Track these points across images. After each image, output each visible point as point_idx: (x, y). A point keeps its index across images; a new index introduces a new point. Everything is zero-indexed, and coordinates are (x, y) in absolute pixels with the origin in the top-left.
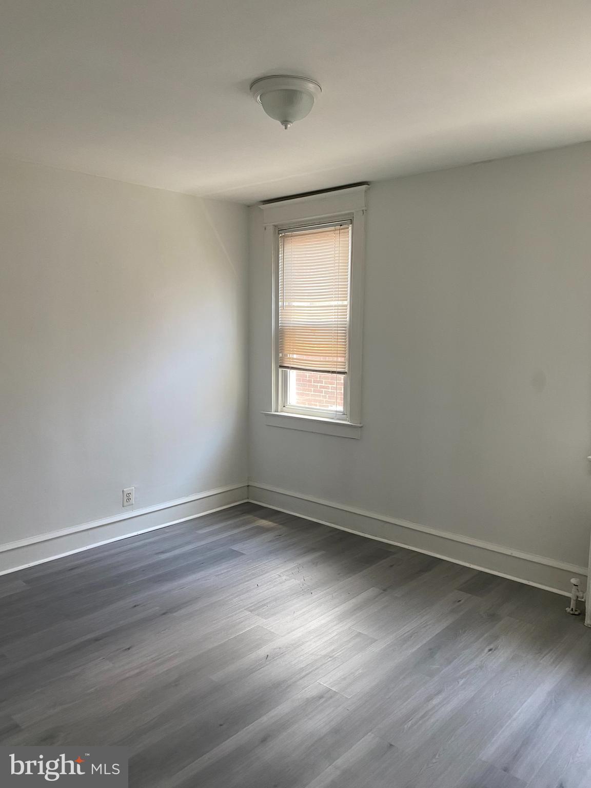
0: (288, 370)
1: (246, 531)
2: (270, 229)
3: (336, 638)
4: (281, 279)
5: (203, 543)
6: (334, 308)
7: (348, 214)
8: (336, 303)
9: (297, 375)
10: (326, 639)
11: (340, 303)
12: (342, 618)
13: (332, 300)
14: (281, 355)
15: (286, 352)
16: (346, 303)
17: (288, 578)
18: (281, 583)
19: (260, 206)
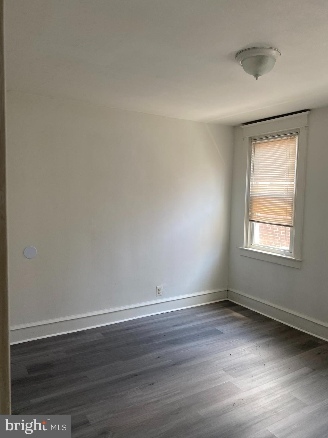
0: (255, 223)
1: (226, 318)
2: (247, 140)
3: (280, 399)
4: (252, 168)
5: (199, 323)
6: (285, 186)
7: (296, 129)
8: (286, 183)
9: (260, 227)
10: (273, 398)
11: (289, 183)
12: (284, 385)
13: (284, 181)
14: (250, 213)
15: (253, 212)
16: (293, 183)
17: (250, 352)
18: (245, 355)
19: (241, 127)
